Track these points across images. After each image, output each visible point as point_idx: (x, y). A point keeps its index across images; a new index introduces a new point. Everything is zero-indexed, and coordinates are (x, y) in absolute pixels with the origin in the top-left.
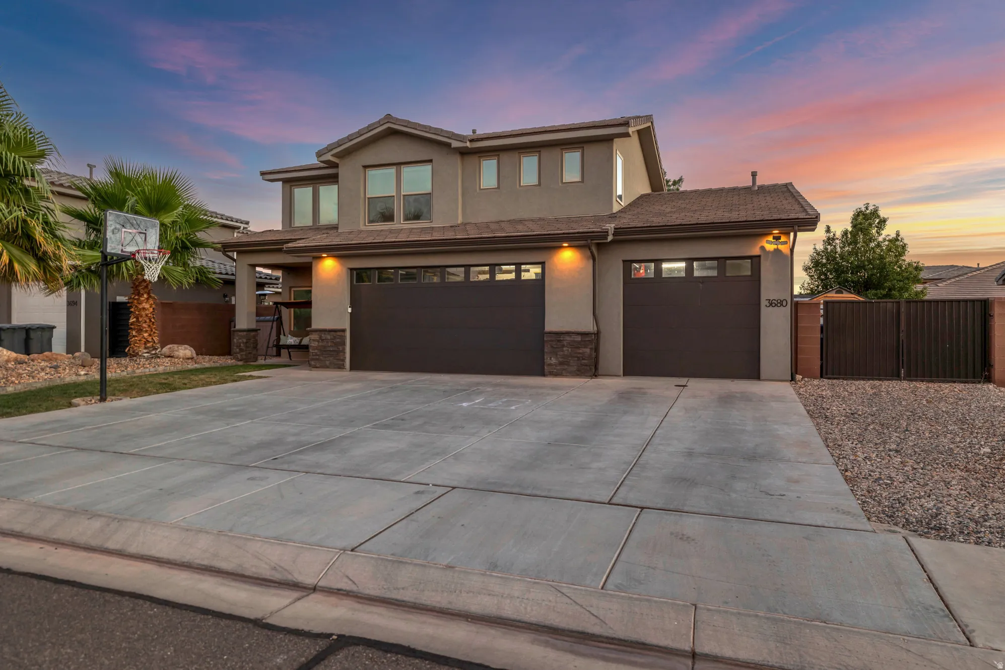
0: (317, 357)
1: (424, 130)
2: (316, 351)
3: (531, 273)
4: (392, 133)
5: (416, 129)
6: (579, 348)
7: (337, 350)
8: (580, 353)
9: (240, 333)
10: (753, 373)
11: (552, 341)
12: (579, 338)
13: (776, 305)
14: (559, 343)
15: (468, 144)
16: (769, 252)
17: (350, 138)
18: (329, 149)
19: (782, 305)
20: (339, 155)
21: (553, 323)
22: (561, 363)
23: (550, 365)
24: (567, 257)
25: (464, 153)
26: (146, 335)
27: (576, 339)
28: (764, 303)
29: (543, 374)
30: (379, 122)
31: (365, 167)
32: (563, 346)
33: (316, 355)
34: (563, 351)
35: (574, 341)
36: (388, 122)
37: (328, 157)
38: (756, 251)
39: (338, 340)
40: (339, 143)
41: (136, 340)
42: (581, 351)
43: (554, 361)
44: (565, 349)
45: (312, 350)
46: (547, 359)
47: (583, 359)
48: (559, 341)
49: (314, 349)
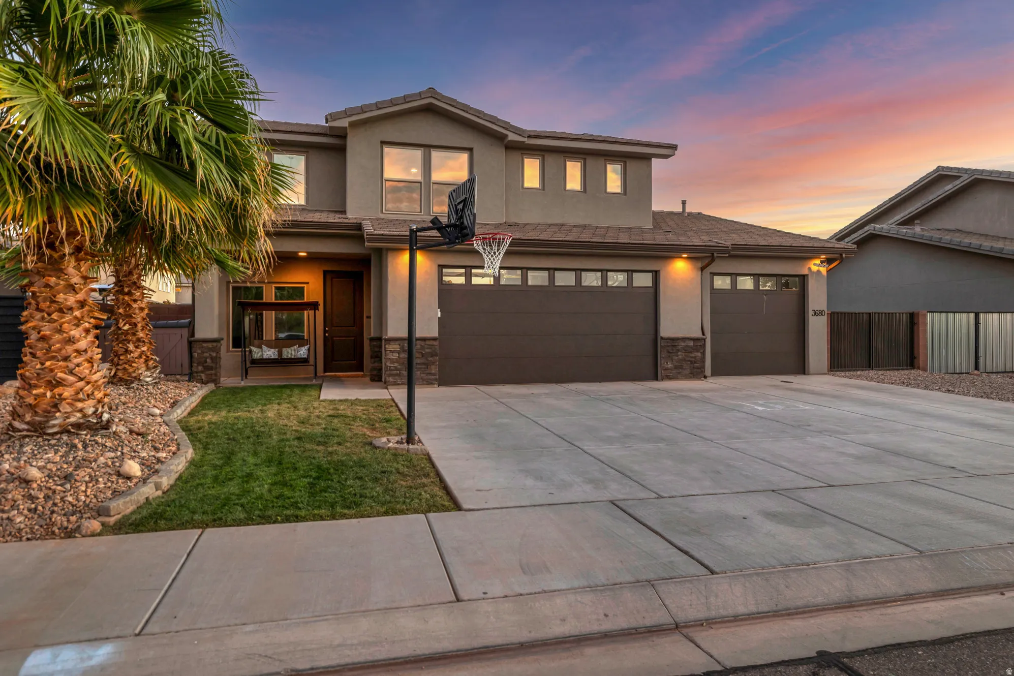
0: (398, 372)
1: (477, 115)
2: (396, 365)
3: (643, 280)
4: (430, 110)
5: (467, 112)
6: (691, 352)
7: (426, 362)
8: (692, 357)
9: (205, 345)
10: (801, 368)
11: (668, 346)
12: (691, 344)
13: (819, 315)
14: (674, 348)
15: (525, 140)
16: (814, 272)
17: (380, 106)
18: (346, 113)
19: (822, 314)
20: (353, 125)
21: (667, 329)
22: (676, 367)
23: (666, 369)
24: (681, 267)
25: (511, 147)
26: (144, 349)
27: (689, 344)
28: (811, 313)
29: (656, 378)
30: (420, 93)
31: (384, 143)
32: (679, 350)
33: (396, 369)
34: (678, 356)
35: (687, 346)
36: (431, 97)
37: (344, 123)
38: (805, 271)
39: (427, 350)
40: (363, 109)
41: (133, 357)
42: (693, 355)
43: (670, 365)
44: (679, 353)
45: (390, 363)
46: (664, 364)
47: (695, 363)
48: (675, 346)
49: (393, 363)
